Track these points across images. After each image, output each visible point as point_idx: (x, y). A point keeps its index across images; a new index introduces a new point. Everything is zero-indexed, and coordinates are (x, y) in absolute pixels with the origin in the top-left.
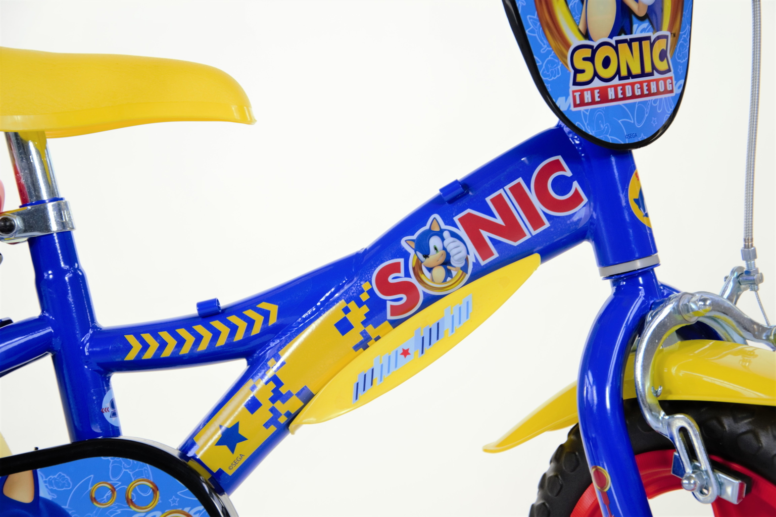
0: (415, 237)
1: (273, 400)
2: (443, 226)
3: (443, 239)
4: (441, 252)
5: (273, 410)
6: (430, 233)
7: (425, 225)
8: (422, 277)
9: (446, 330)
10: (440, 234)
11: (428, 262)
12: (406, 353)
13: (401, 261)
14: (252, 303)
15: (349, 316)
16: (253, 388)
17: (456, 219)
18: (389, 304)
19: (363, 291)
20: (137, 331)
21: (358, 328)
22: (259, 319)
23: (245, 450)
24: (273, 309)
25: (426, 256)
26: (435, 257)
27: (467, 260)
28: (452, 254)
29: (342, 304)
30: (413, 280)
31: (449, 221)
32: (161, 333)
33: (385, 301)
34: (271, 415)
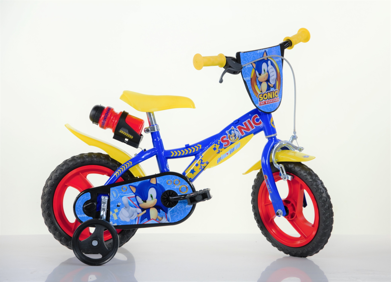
0: (229, 131)
1: (201, 164)
2: (234, 129)
3: (234, 131)
4: (234, 134)
5: (201, 166)
6: (231, 130)
7: (230, 128)
8: (230, 139)
9: (235, 149)
10: (234, 130)
11: (231, 136)
12: (227, 154)
13: (226, 136)
14: (196, 145)
15: (216, 147)
16: (196, 161)
17: (237, 127)
18: (224, 144)
19: (218, 142)
20: (173, 151)
21: (217, 149)
22: (198, 148)
23: (195, 174)
24: (200, 146)
25: (231, 135)
26: (233, 135)
27: (239, 135)
28: (236, 134)
29: (214, 144)
30: (228, 139)
31: (235, 128)
32: (178, 151)
33: (223, 144)
34: (200, 167)
